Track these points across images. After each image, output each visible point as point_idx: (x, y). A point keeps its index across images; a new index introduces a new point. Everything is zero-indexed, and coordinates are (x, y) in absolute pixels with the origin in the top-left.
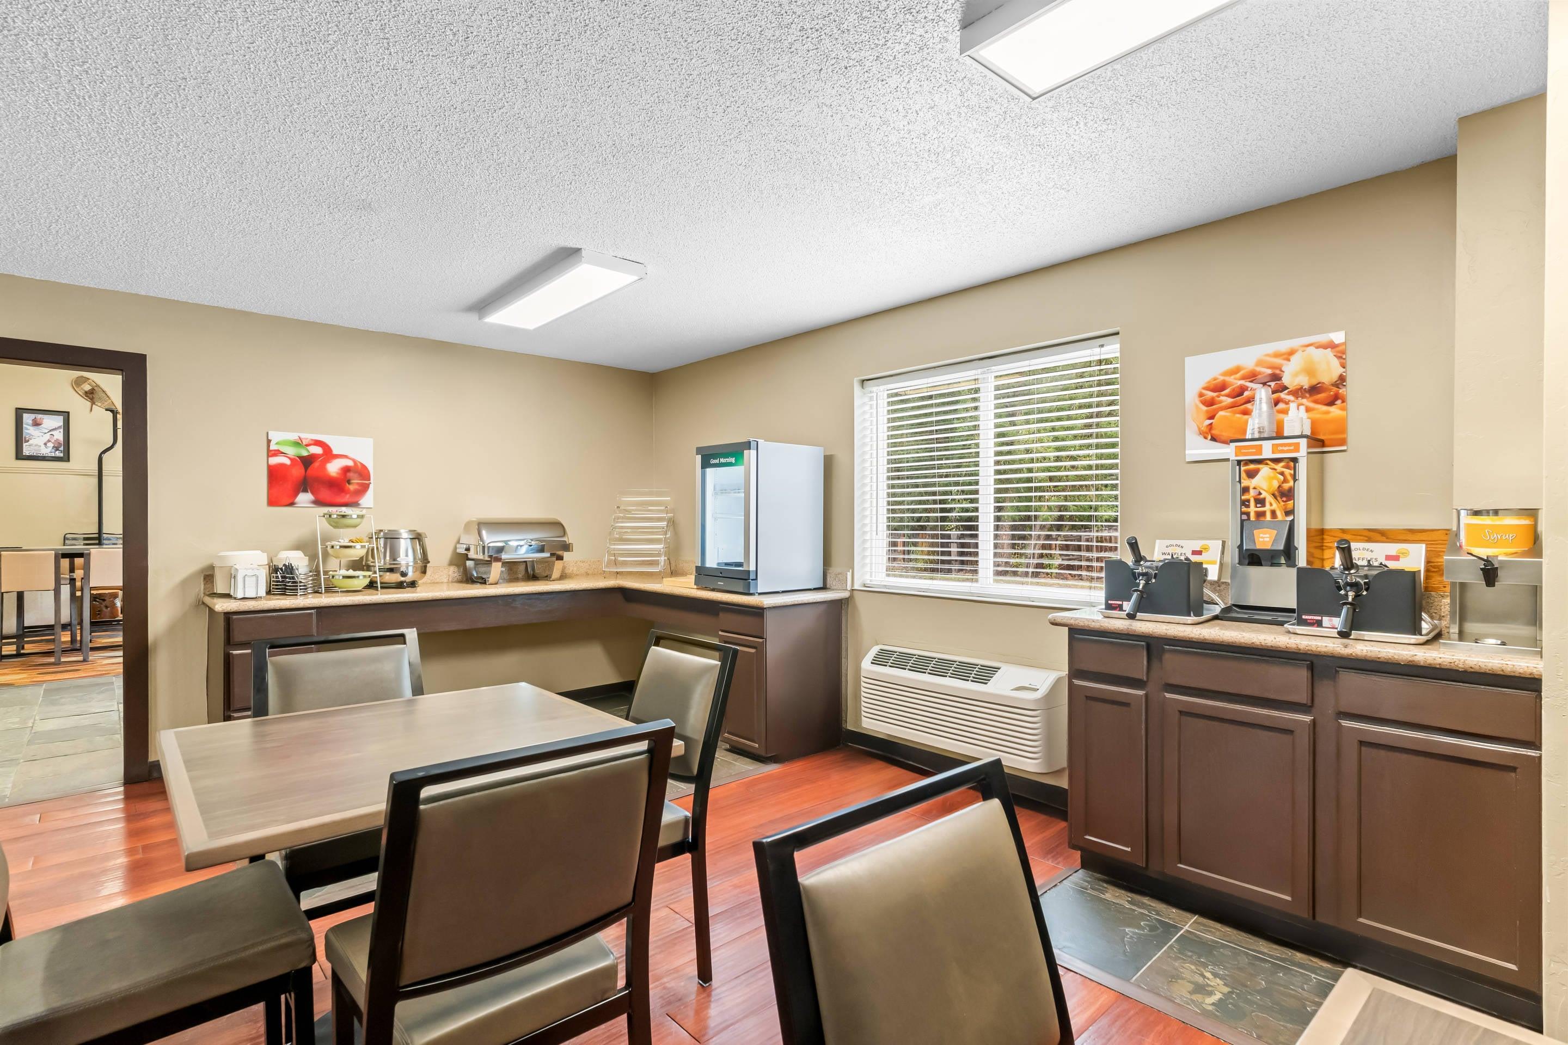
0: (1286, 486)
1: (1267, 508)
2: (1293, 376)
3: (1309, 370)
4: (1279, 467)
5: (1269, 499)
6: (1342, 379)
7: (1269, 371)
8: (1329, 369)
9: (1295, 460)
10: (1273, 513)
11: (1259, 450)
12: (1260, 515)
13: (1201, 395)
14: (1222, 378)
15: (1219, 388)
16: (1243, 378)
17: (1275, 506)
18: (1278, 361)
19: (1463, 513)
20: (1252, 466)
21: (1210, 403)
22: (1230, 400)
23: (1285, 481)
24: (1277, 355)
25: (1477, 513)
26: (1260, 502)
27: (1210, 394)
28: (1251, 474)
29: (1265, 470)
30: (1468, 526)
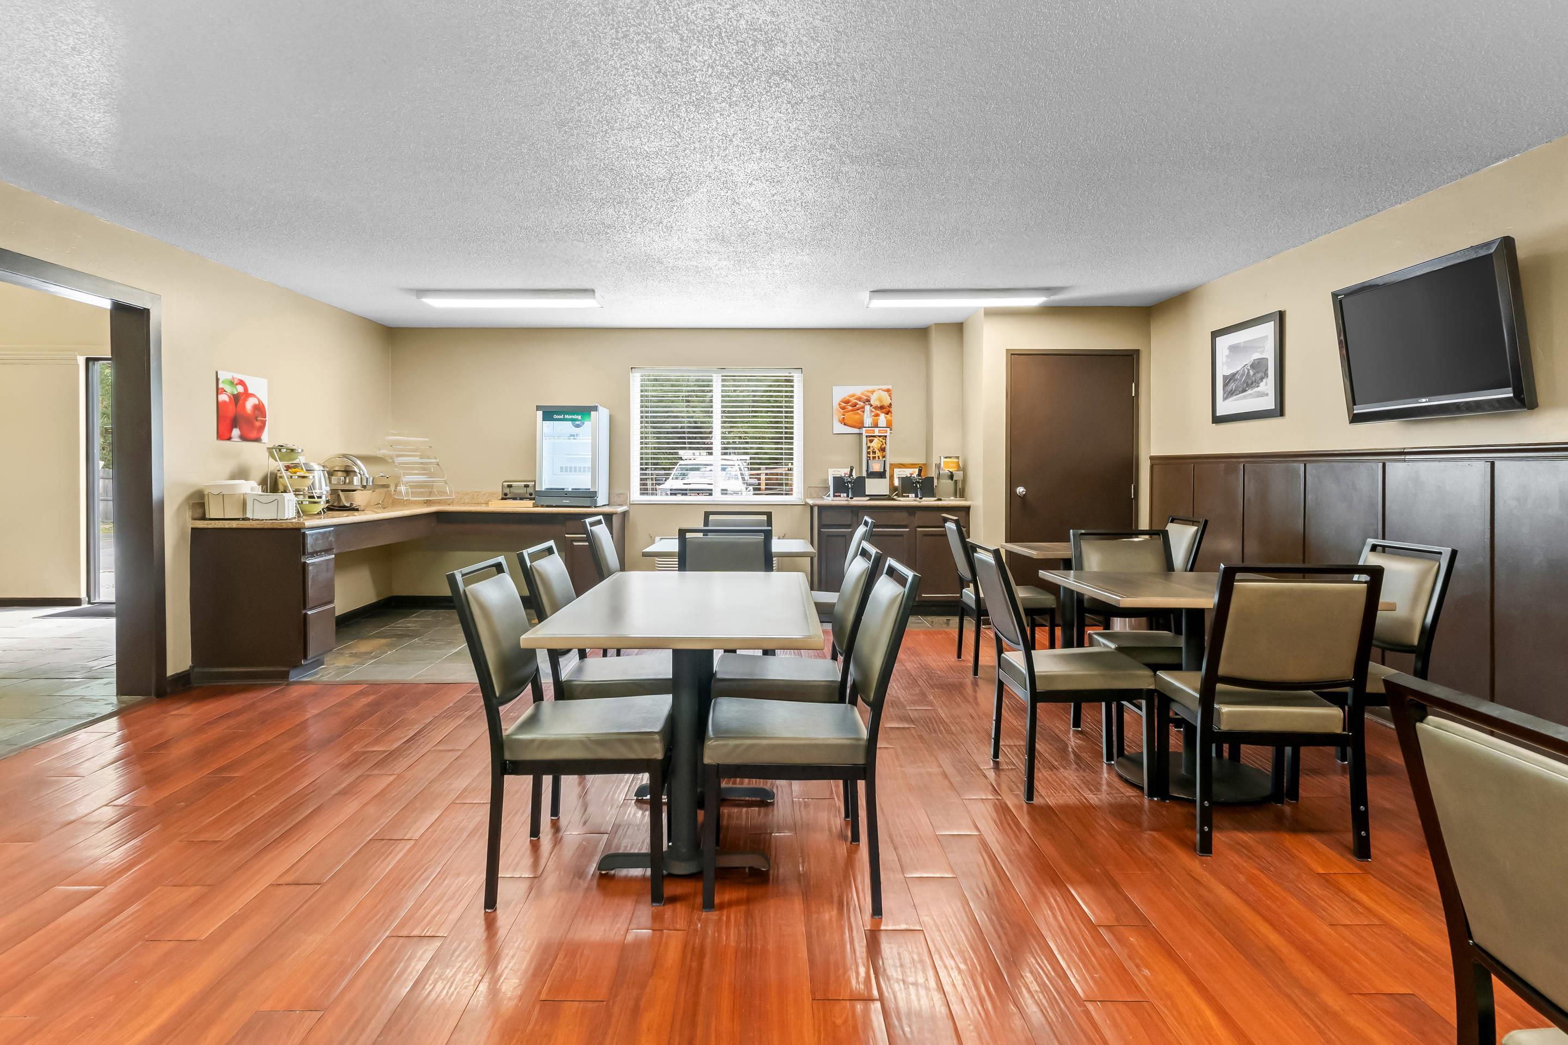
0: (883, 446)
1: (877, 455)
2: (874, 401)
3: (880, 400)
4: (881, 439)
5: (877, 451)
6: (891, 404)
7: (866, 398)
8: (886, 401)
9: (886, 436)
10: (879, 457)
11: (874, 432)
12: (874, 458)
13: (840, 404)
14: (848, 398)
15: (847, 402)
16: (856, 399)
17: (879, 455)
18: (869, 394)
19: (942, 458)
20: (871, 438)
21: (843, 408)
22: (851, 408)
23: (883, 444)
24: (869, 392)
25: (946, 458)
26: (874, 453)
27: (843, 404)
28: (871, 441)
29: (876, 440)
30: (944, 462)
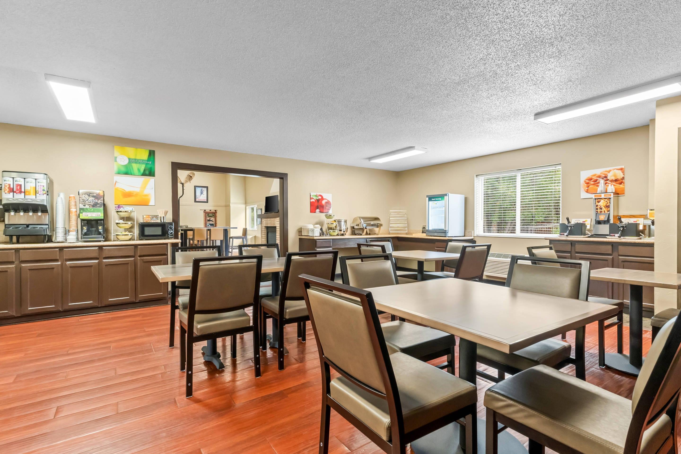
0: (608, 205)
1: (603, 210)
2: (610, 177)
3: (615, 176)
4: (606, 200)
5: (603, 208)
6: (623, 178)
7: (604, 175)
8: (620, 175)
9: (610, 198)
10: (604, 211)
11: (601, 196)
12: (601, 212)
13: (585, 181)
14: (591, 177)
15: (590, 179)
16: (597, 177)
17: (605, 210)
18: (606, 173)
20: (599, 200)
21: (588, 183)
22: (593, 183)
23: (607, 203)
24: (606, 171)
25: (650, 210)
26: (601, 209)
27: (588, 181)
28: (599, 202)
29: (602, 201)
30: (649, 213)
